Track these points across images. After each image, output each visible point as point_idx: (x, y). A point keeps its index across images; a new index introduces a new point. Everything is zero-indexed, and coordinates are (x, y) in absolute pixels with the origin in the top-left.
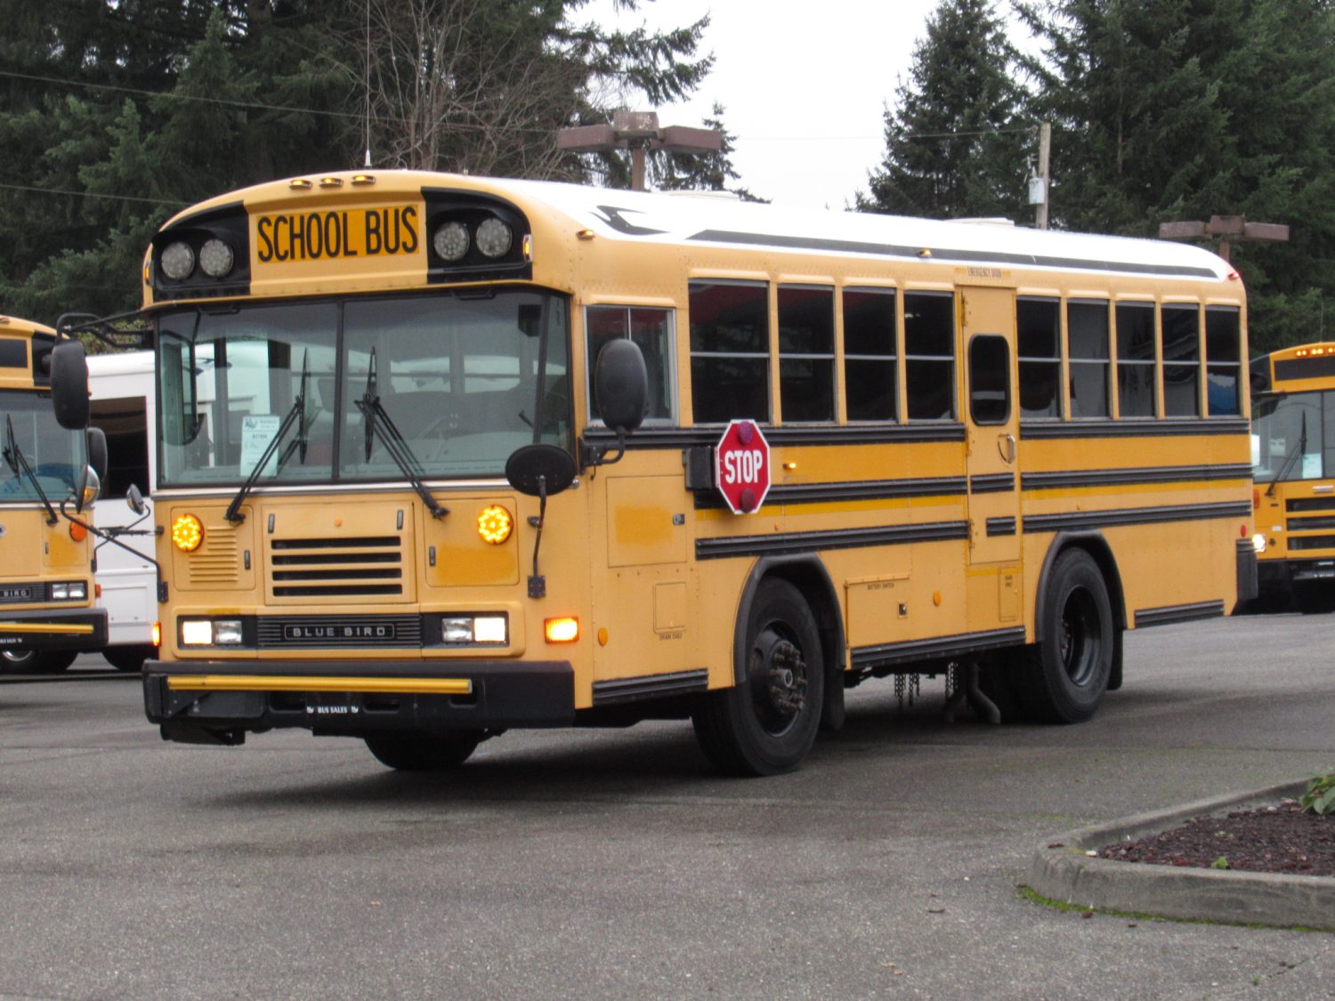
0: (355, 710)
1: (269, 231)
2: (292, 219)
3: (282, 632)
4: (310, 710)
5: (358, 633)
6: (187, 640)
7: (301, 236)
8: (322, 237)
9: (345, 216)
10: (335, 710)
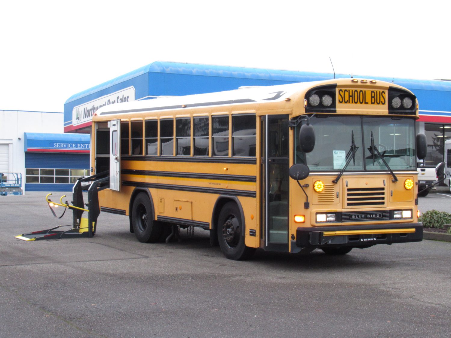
0: (375, 239)
1: (342, 94)
2: (349, 91)
3: (349, 217)
4: (362, 240)
5: (371, 216)
6: (318, 220)
7: (352, 96)
8: (359, 97)
9: (365, 92)
10: (369, 240)
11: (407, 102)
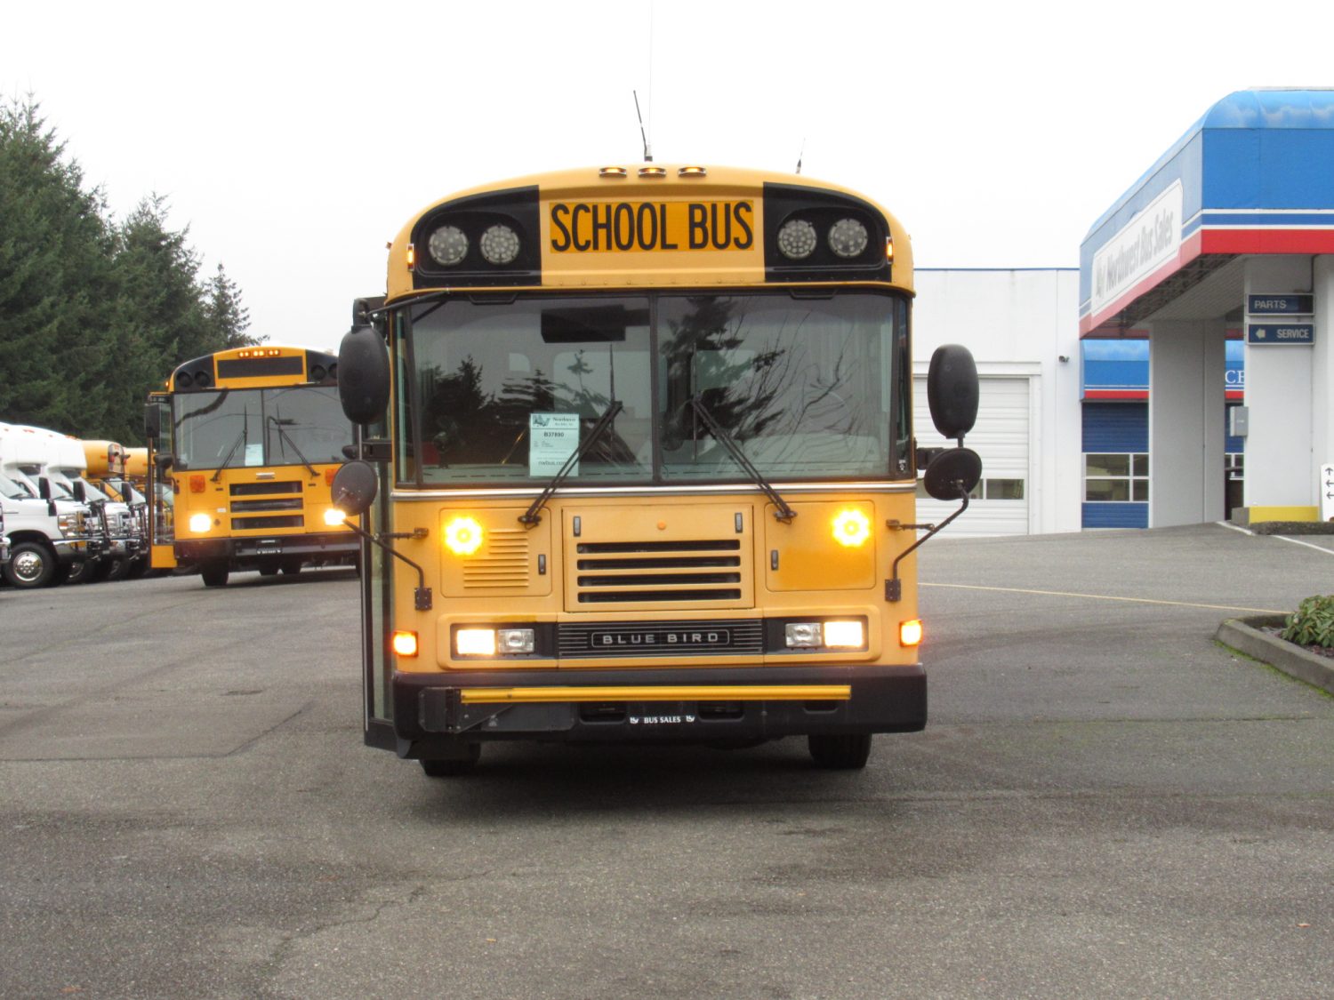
0: (690, 719)
1: (567, 220)
2: (595, 208)
3: (589, 640)
4: (634, 721)
5: (685, 639)
6: (461, 650)
7: (607, 226)
8: (634, 228)
9: (663, 207)
10: (665, 720)
11: (848, 236)
